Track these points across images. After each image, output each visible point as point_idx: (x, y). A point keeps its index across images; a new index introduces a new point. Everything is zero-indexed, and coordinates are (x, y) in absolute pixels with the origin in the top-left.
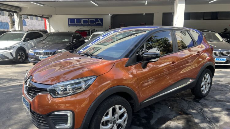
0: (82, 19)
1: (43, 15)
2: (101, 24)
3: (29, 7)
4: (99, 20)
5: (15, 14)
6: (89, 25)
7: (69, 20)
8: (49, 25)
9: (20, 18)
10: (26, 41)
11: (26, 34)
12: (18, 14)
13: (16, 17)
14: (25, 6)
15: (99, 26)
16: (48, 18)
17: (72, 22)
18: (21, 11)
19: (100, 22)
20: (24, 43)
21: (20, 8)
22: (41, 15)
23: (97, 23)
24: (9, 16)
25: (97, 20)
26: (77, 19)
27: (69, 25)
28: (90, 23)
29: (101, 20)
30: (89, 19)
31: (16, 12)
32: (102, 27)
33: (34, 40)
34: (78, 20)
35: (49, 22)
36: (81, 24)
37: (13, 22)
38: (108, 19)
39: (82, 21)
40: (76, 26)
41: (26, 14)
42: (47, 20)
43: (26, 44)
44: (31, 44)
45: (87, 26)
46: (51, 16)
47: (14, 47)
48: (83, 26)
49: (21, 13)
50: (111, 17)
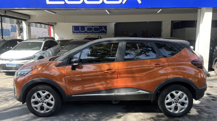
0: (86, 26)
1: (49, 23)
2: (105, 31)
3: (38, 15)
4: (103, 27)
5: (23, 22)
6: (93, 32)
7: (74, 27)
8: (54, 32)
9: (29, 25)
10: (45, 50)
11: (44, 42)
12: (27, 22)
13: (24, 25)
14: (34, 14)
15: (103, 33)
16: (53, 26)
17: (76, 29)
18: (30, 19)
19: (104, 30)
20: (43, 52)
21: (29, 16)
22: (47, 23)
23: (101, 30)
24: (17, 23)
25: (101, 27)
26: (81, 26)
27: (73, 32)
28: (94, 30)
29: (105, 27)
30: (93, 26)
31: (25, 20)
32: (106, 34)
33: (51, 48)
34: (83, 28)
35: (53, 30)
36: (85, 31)
37: (21, 30)
38: (111, 27)
39: (86, 29)
40: (80, 33)
41: (34, 22)
42: (52, 28)
43: (45, 53)
44: (49, 53)
45: (91, 33)
46: (56, 23)
47: (35, 57)
48: (87, 33)
49: (30, 21)
50: (115, 24)
